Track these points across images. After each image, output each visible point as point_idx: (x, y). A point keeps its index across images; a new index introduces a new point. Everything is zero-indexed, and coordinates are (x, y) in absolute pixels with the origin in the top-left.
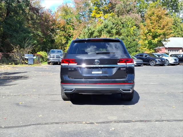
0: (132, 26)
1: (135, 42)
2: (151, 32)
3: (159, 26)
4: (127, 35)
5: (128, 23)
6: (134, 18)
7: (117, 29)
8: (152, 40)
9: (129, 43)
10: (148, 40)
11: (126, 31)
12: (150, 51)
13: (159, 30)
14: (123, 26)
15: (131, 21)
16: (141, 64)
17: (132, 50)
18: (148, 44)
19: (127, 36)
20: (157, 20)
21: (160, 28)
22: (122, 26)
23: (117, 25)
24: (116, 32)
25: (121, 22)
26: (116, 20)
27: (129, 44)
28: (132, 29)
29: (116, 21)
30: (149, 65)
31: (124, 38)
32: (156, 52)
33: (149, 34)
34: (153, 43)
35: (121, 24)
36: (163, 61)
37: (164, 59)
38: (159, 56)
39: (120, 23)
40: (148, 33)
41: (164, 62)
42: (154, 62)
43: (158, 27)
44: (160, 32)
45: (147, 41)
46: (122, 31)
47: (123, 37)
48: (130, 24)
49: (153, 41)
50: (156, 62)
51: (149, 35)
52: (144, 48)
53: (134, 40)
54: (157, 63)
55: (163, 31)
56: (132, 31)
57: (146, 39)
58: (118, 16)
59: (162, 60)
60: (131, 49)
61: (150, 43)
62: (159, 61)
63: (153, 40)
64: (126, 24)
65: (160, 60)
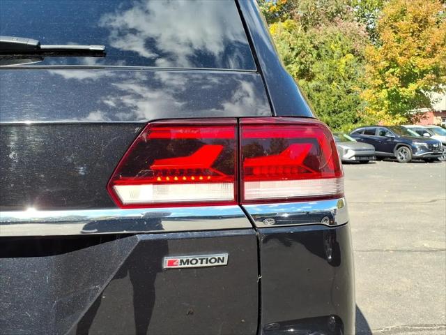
0: (344, 55)
1: (351, 96)
2: (398, 66)
3: (419, 48)
4: (329, 78)
5: (332, 47)
6: (348, 32)
7: (301, 63)
8: (401, 89)
9: (333, 99)
10: (387, 88)
11: (326, 68)
12: (395, 121)
13: (419, 61)
14: (319, 56)
15: (340, 39)
17: (342, 117)
18: (388, 98)
19: (330, 81)
20: (414, 32)
21: (424, 53)
22: (315, 55)
23: (303, 53)
24: (300, 70)
25: (311, 43)
26: (299, 38)
27: (335, 102)
28: (343, 60)
29: (300, 42)
30: (394, 159)
31: (321, 85)
32: (412, 123)
33: (391, 70)
34: (402, 98)
35: (312, 49)
36: (435, 148)
37: (437, 142)
38: (421, 133)
39: (309, 46)
40: (388, 68)
41: (437, 151)
42: (409, 152)
43: (419, 51)
44: (423, 63)
45: (385, 90)
46: (314, 69)
47: (318, 83)
48: (336, 47)
49: (404, 92)
50: (414, 150)
51: (393, 73)
52: (378, 110)
53: (349, 92)
54: (417, 154)
55: (433, 60)
56: (343, 66)
57: (381, 87)
58: (305, 29)
59: (431, 145)
60: (341, 115)
61: (394, 98)
62: (422, 147)
63: (401, 87)
64: (327, 48)
65: (425, 145)
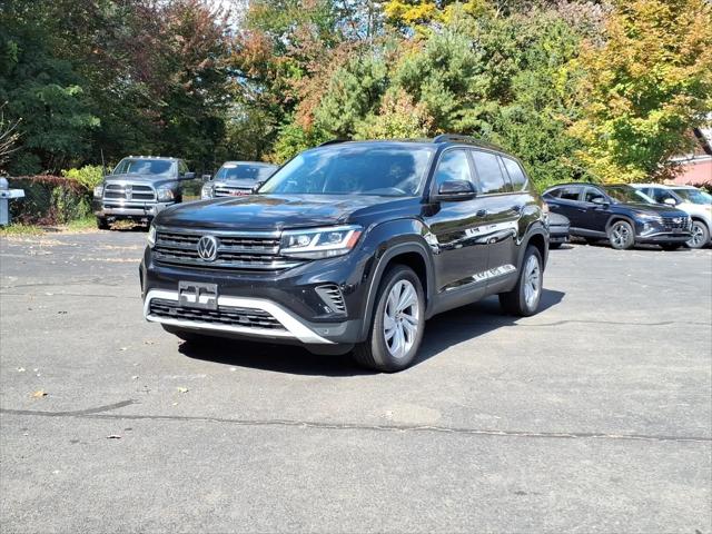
0: (566, 61)
3: (669, 48)
4: (538, 100)
5: (547, 46)
6: (577, 21)
7: (495, 74)
8: (635, 121)
11: (534, 83)
12: (627, 176)
13: (669, 70)
14: (524, 61)
16: (562, 235)
18: (614, 137)
19: (539, 105)
21: (676, 57)
22: (518, 60)
23: (498, 56)
24: (493, 85)
25: (513, 38)
26: (492, 31)
27: (543, 141)
28: (563, 70)
29: (492, 38)
30: (606, 243)
31: (524, 111)
33: (620, 86)
34: (640, 135)
35: (514, 49)
36: (676, 226)
37: (683, 215)
38: (661, 197)
39: (509, 44)
41: (679, 231)
43: (668, 53)
44: (674, 74)
45: (610, 123)
47: (519, 109)
48: (552, 47)
50: (639, 227)
51: (622, 92)
52: (600, 156)
54: (644, 235)
55: (691, 69)
56: (562, 80)
57: (602, 115)
59: (668, 220)
61: (625, 135)
62: (653, 223)
63: (635, 117)
64: (538, 48)
65: (659, 219)
